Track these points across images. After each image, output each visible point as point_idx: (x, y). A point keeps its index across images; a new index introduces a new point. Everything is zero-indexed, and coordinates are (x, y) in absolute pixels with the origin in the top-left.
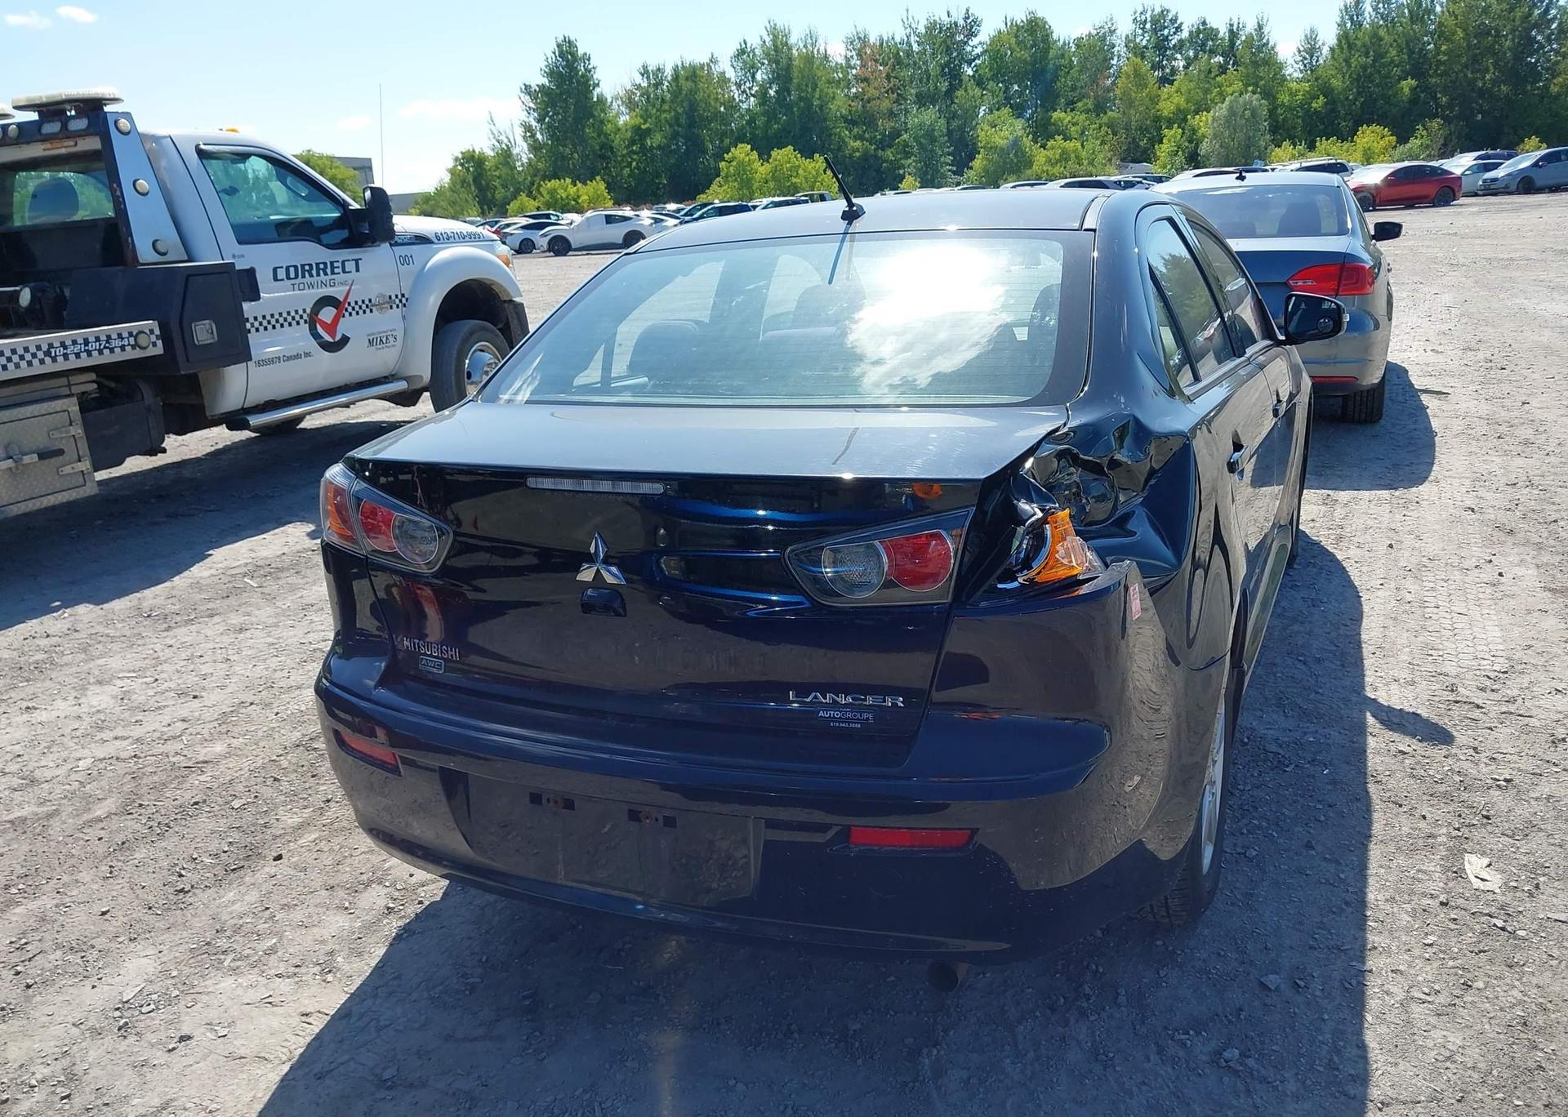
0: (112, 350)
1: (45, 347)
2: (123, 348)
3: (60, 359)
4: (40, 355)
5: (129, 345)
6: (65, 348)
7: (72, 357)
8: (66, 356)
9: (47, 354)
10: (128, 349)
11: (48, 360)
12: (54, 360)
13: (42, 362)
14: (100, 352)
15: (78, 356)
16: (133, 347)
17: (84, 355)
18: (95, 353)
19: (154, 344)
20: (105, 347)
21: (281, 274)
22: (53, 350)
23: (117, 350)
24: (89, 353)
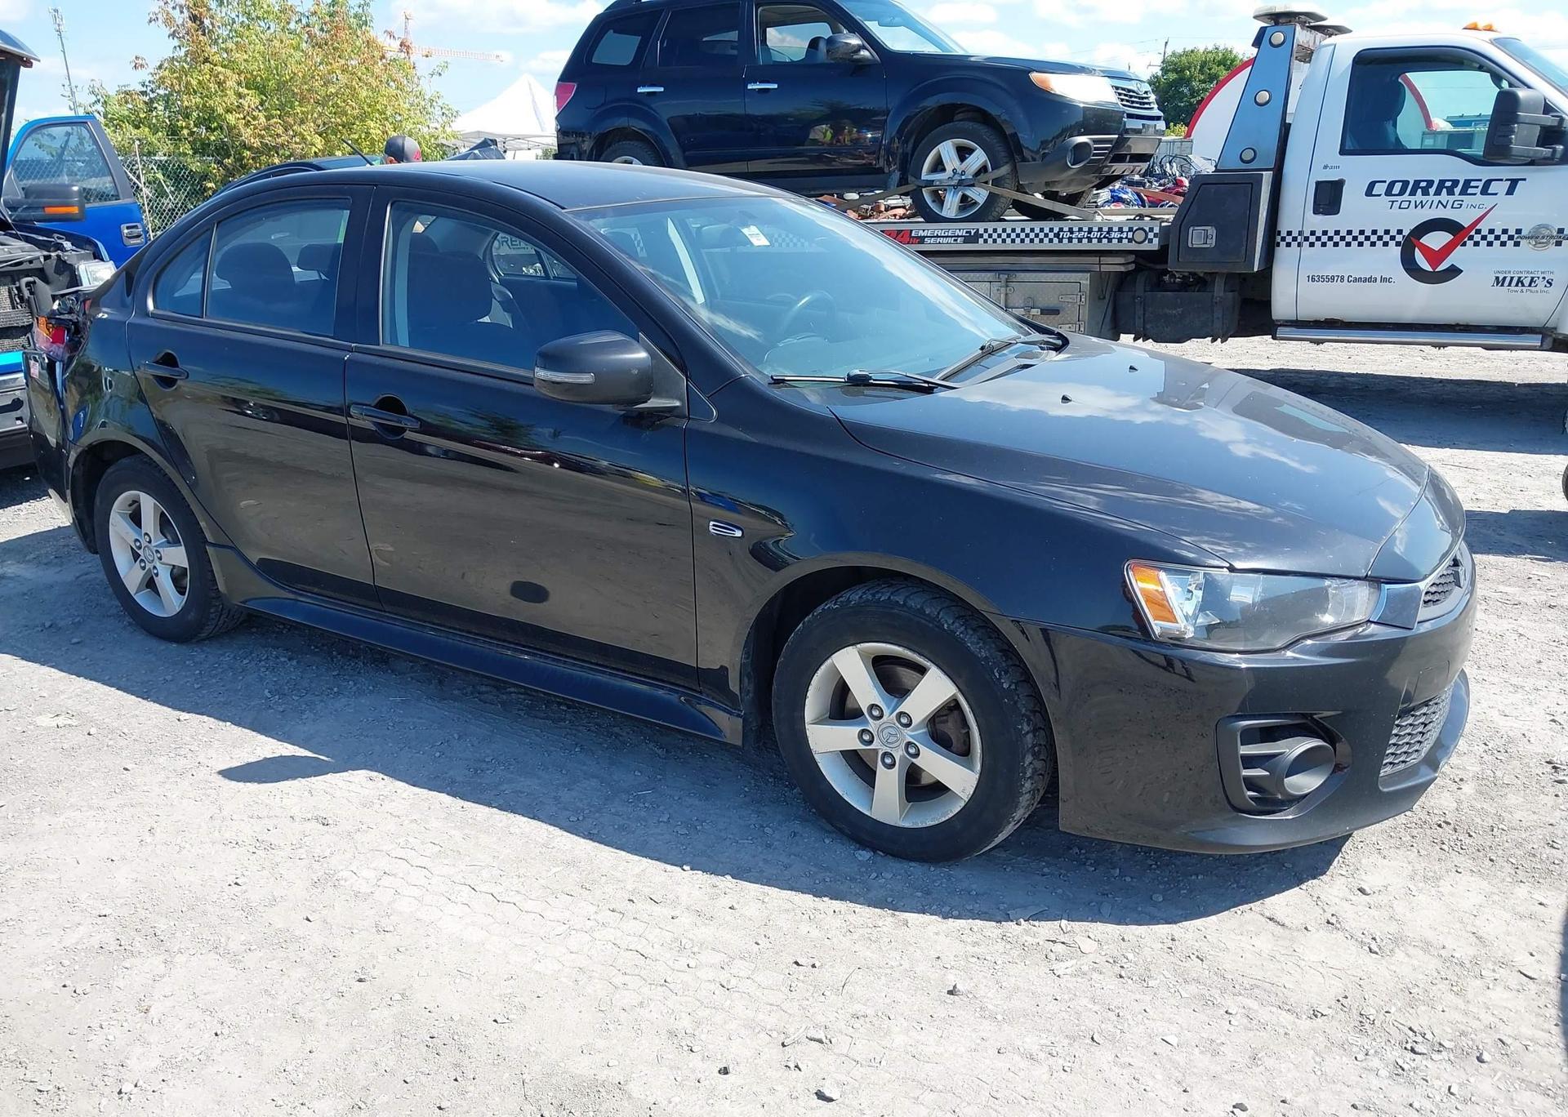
0: (1110, 240)
1: (1056, 230)
2: (1120, 240)
3: (1065, 241)
4: (1051, 235)
5: (1126, 238)
6: (1072, 233)
7: (1075, 241)
8: (1070, 240)
9: (1057, 235)
10: (1125, 241)
11: (1056, 240)
12: (1061, 241)
13: (1051, 241)
14: (1100, 240)
15: (1080, 240)
16: (1130, 241)
17: (1085, 241)
18: (1095, 241)
19: (1151, 241)
20: (1105, 237)
21: (1380, 189)
22: (1061, 234)
23: (1115, 241)
24: (1090, 240)
